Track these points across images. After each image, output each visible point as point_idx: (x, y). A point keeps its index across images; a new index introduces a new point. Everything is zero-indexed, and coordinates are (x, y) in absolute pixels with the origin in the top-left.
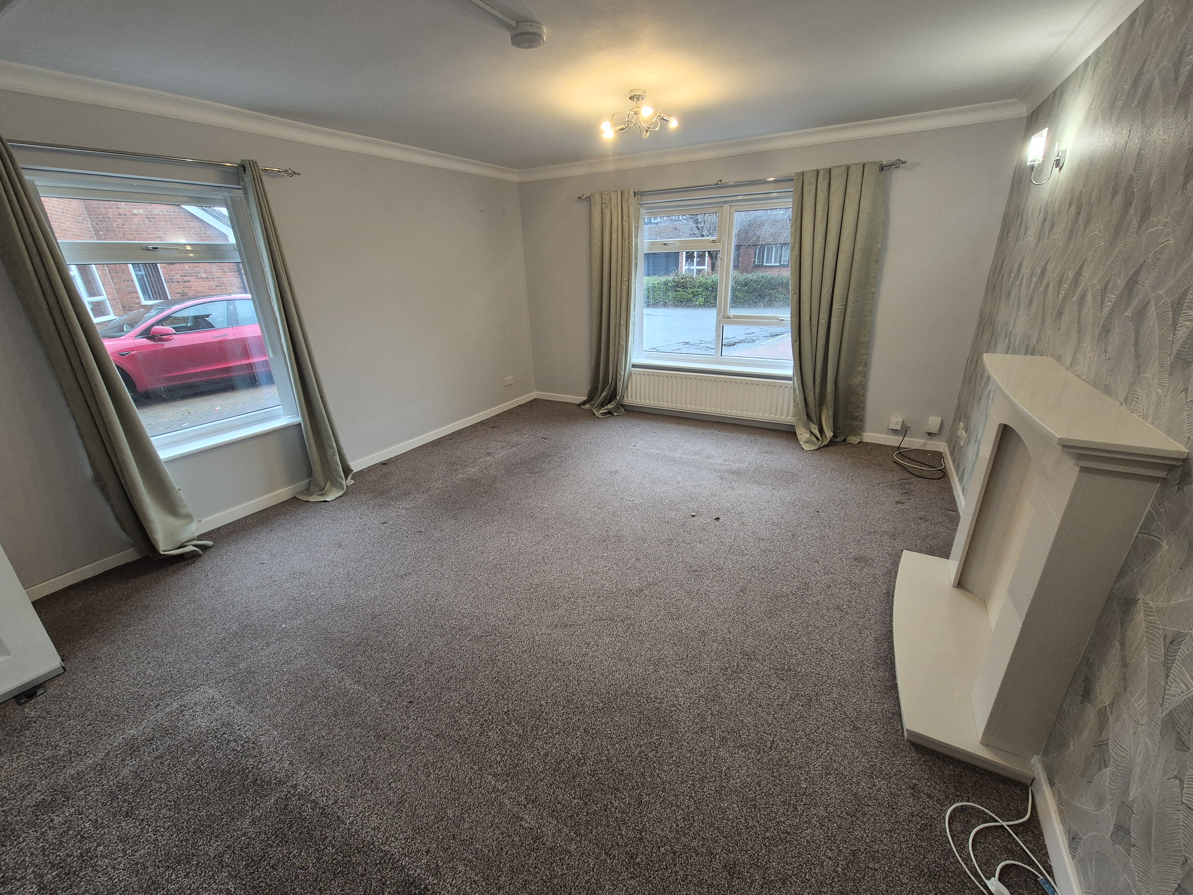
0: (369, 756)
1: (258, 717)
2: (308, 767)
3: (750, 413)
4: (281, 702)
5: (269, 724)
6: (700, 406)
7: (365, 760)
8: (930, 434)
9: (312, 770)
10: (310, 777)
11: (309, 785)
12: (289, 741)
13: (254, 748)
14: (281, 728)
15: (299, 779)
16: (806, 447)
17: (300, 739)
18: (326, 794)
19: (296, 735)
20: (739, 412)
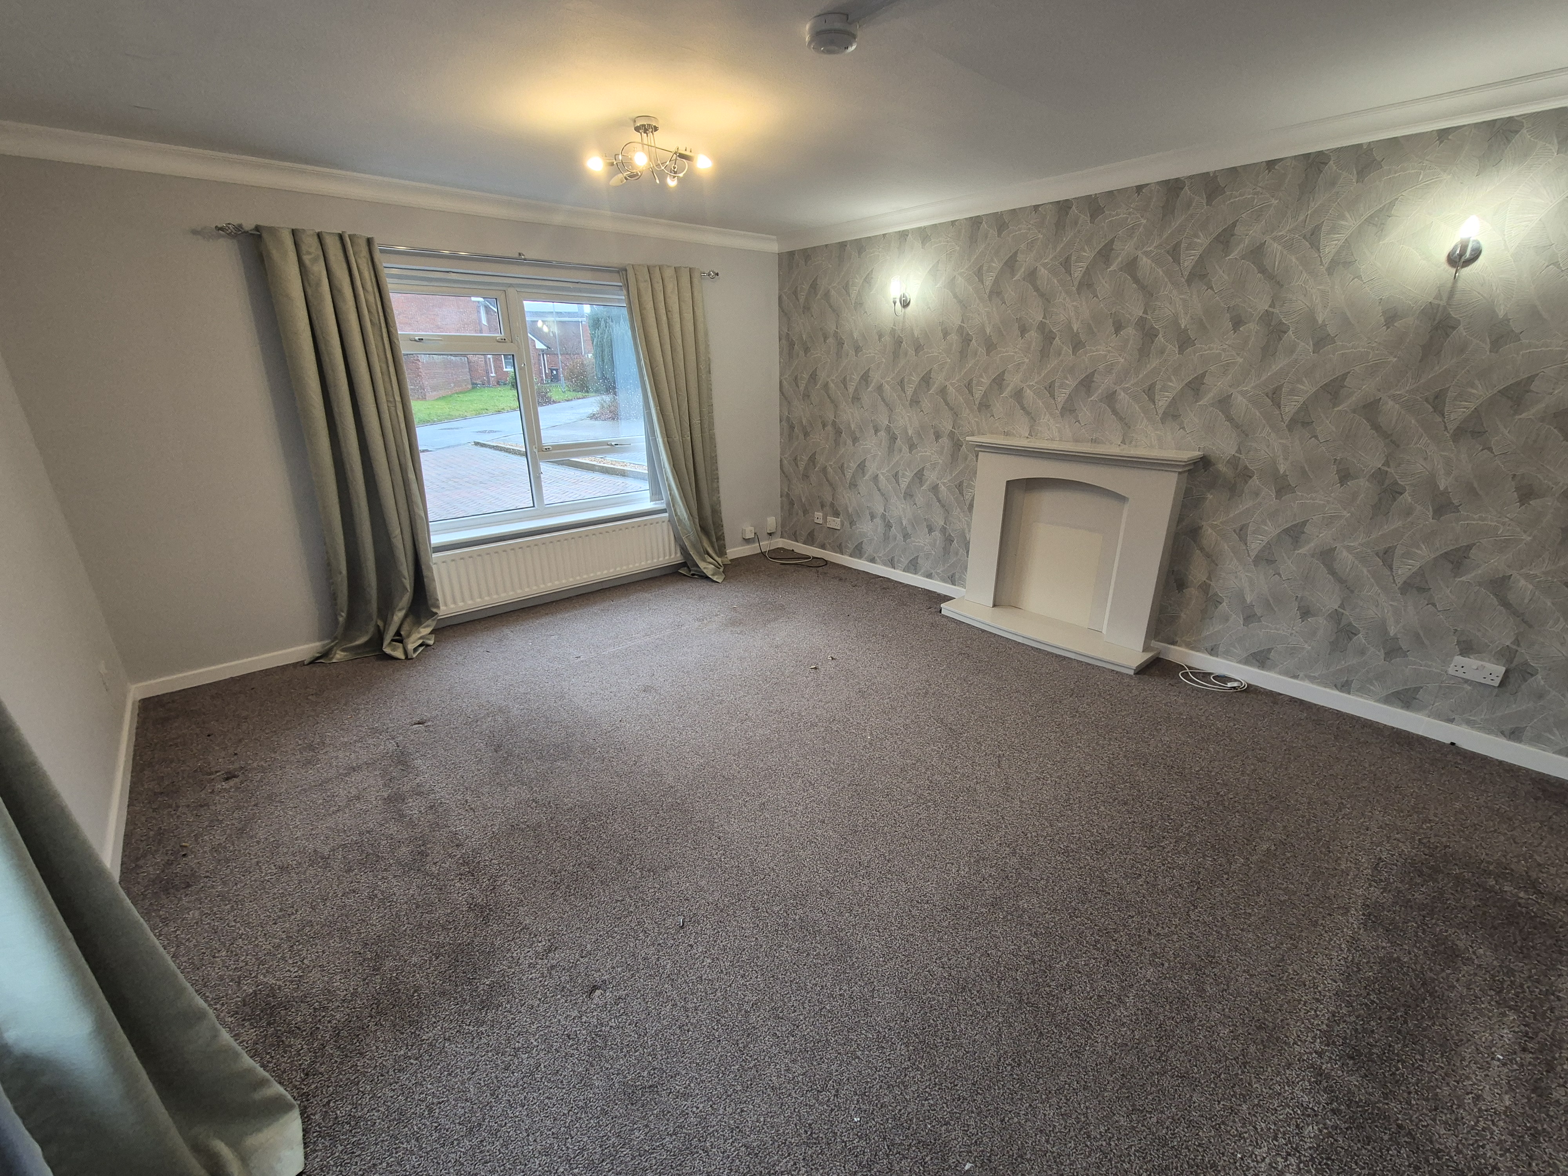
0: (1244, 971)
1: (1222, 1150)
2: (1285, 1042)
3: (625, 568)
4: (1180, 1114)
5: (1231, 1124)
6: (572, 577)
7: (1251, 976)
8: (770, 534)
9: (1287, 1037)
10: (1299, 1036)
11: (1309, 1035)
12: (1254, 1080)
13: (1284, 1133)
14: (1234, 1099)
15: (1307, 1051)
16: (720, 581)
17: (1245, 1064)
18: (1313, 1012)
19: (1240, 1072)
20: (612, 570)
